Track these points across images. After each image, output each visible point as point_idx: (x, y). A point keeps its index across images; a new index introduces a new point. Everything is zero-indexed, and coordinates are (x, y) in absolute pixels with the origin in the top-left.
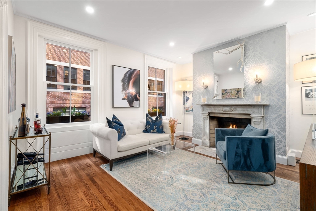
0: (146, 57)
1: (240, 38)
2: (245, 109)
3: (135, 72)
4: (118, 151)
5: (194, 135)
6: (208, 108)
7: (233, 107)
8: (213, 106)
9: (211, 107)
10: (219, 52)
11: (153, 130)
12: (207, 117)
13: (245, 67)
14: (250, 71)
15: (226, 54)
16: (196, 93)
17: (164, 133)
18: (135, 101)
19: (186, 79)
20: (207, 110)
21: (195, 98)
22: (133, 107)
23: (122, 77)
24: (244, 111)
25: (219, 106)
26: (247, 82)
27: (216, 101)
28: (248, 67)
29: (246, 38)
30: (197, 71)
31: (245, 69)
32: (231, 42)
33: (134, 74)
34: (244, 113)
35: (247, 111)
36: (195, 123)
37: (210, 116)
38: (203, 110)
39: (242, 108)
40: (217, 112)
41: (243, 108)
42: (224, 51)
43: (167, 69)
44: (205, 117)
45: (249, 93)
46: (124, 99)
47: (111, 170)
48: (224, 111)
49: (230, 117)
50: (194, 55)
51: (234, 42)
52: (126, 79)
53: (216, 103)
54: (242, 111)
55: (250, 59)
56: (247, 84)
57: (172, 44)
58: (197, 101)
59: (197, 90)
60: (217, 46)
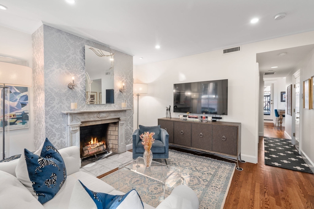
2: (116, 114)
6: (79, 117)
7: (108, 113)
8: (87, 114)
9: (84, 114)
16: (53, 94)
20: (79, 119)
21: (51, 102)
27: (87, 107)
38: (72, 120)
40: (92, 119)
48: (101, 118)
51: (104, 47)
53: (86, 109)
54: (114, 116)
58: (54, 106)
59: (55, 90)
60: (88, 39)
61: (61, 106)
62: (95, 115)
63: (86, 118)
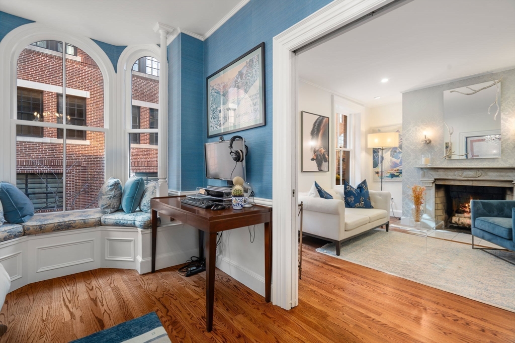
0: (335, 98)
1: (493, 73)
2: (502, 174)
3: (324, 121)
4: (345, 230)
5: (405, 212)
6: (433, 173)
7: (480, 170)
8: (443, 170)
9: (439, 170)
10: (454, 91)
11: (358, 204)
12: (431, 185)
13: (502, 114)
14: (510, 119)
15: (468, 94)
16: (410, 151)
17: (373, 208)
18: (324, 162)
19: (380, 129)
20: (432, 175)
21: (407, 158)
22: (322, 171)
23: (311, 127)
24: (502, 176)
25: (456, 170)
26: (505, 135)
27: (447, 163)
28: (507, 113)
29: (504, 72)
30: (411, 118)
31: (503, 116)
32: (476, 77)
33: (323, 124)
34: (502, 179)
35: (507, 176)
36: (406, 195)
37: (436, 185)
38: (424, 176)
39: (498, 172)
40: (450, 177)
41: (500, 172)
42: (464, 90)
43: (350, 114)
44: (428, 186)
45: (509, 151)
46: (313, 159)
47: (338, 254)
48: (465, 177)
49: (474, 185)
50: (406, 95)
51: (481, 77)
52: (315, 131)
53: (447, 165)
54: (497, 176)
55: (510, 102)
56: (506, 138)
57: (385, 80)
58: (410, 162)
59: (411, 147)
60: (450, 82)
61: (416, 161)
62: (456, 173)
63: (441, 175)
